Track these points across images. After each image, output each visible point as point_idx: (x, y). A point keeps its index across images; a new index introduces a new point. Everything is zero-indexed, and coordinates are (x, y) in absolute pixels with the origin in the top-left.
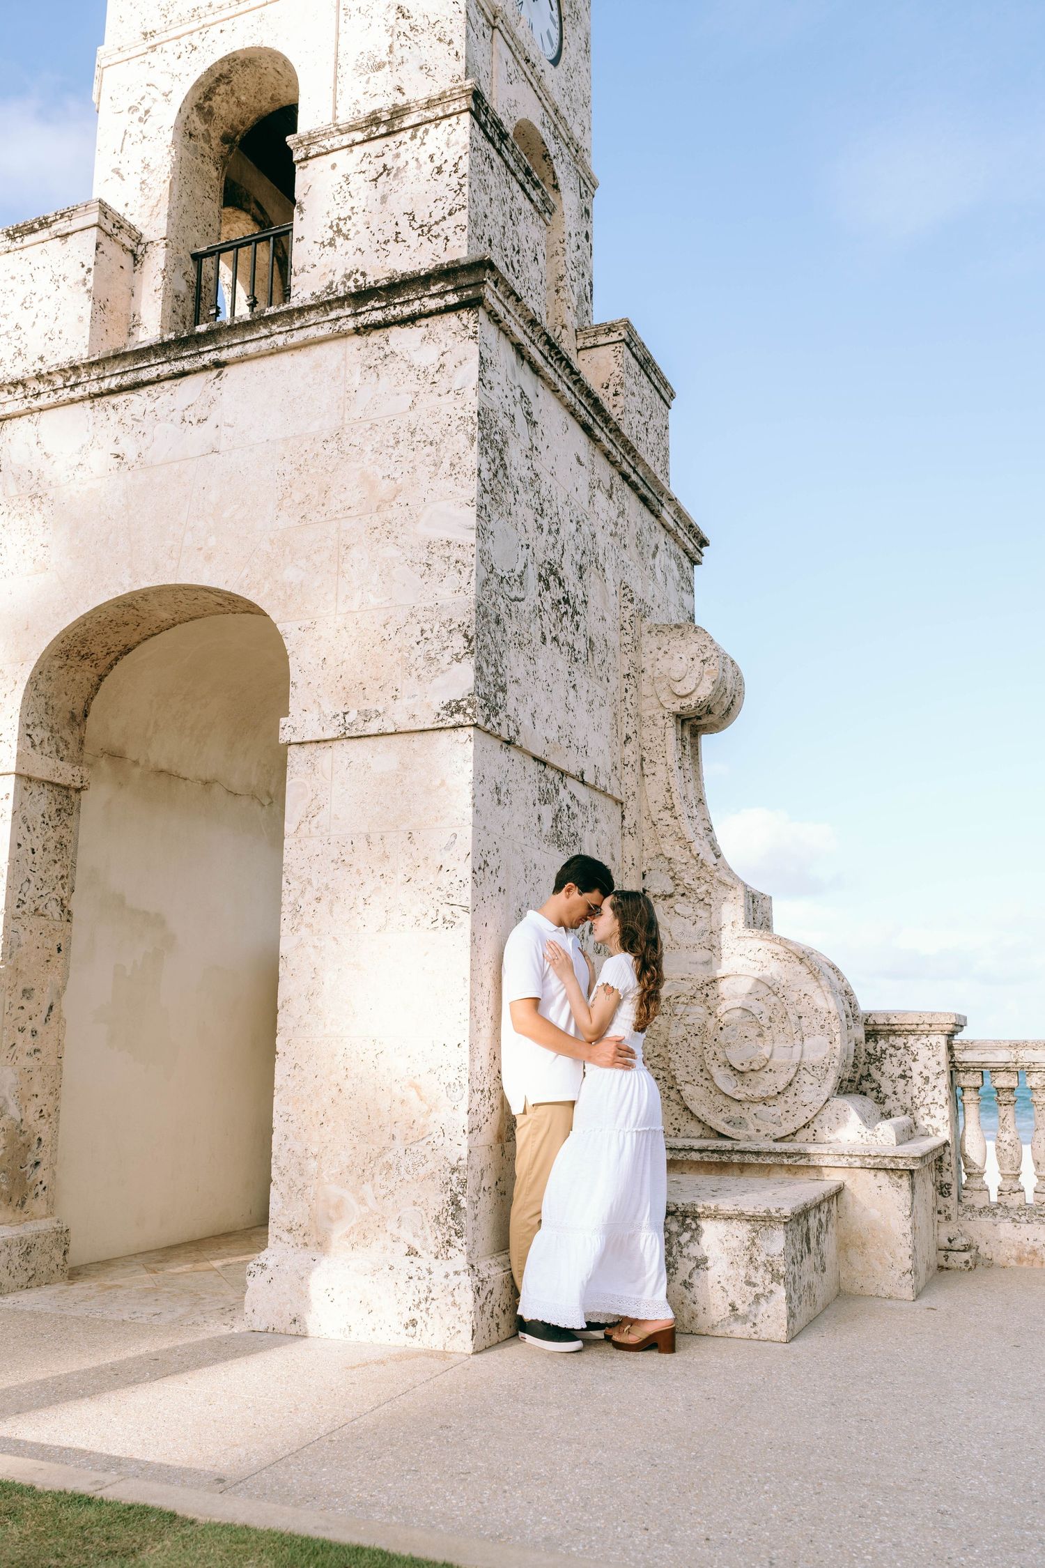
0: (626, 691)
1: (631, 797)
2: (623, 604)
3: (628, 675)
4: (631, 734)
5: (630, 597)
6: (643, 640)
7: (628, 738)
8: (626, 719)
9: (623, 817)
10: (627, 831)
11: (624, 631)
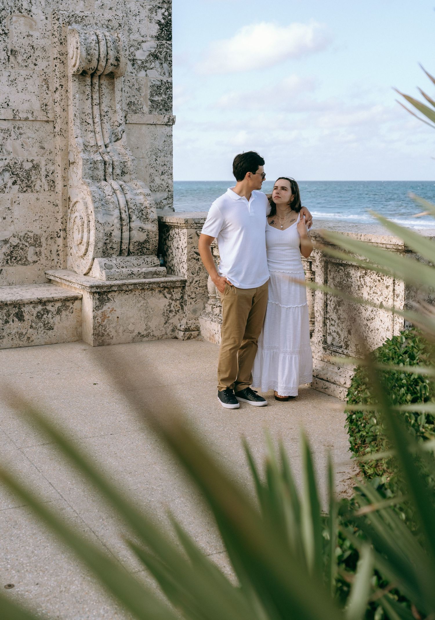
0: (56, 66)
1: (59, 118)
2: (53, 22)
3: (57, 58)
4: (58, 87)
5: (57, 18)
6: (68, 37)
7: (57, 89)
8: (56, 80)
9: (55, 127)
10: (56, 134)
11: (54, 36)
